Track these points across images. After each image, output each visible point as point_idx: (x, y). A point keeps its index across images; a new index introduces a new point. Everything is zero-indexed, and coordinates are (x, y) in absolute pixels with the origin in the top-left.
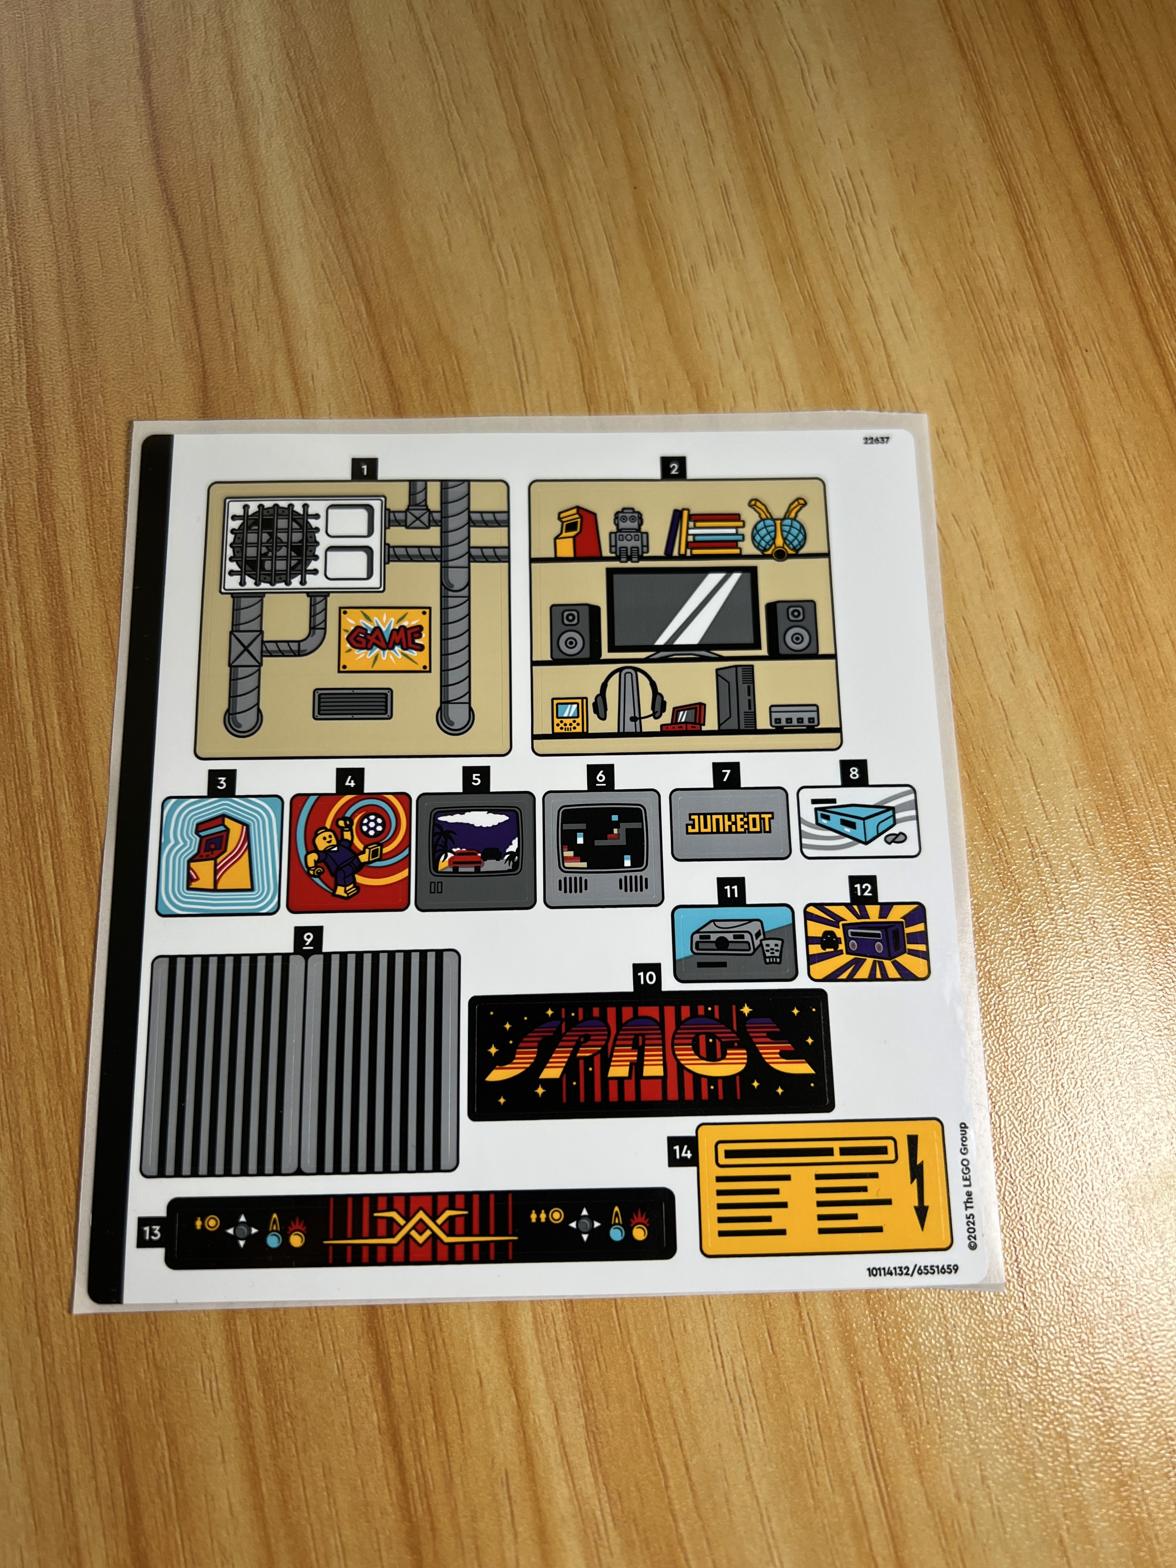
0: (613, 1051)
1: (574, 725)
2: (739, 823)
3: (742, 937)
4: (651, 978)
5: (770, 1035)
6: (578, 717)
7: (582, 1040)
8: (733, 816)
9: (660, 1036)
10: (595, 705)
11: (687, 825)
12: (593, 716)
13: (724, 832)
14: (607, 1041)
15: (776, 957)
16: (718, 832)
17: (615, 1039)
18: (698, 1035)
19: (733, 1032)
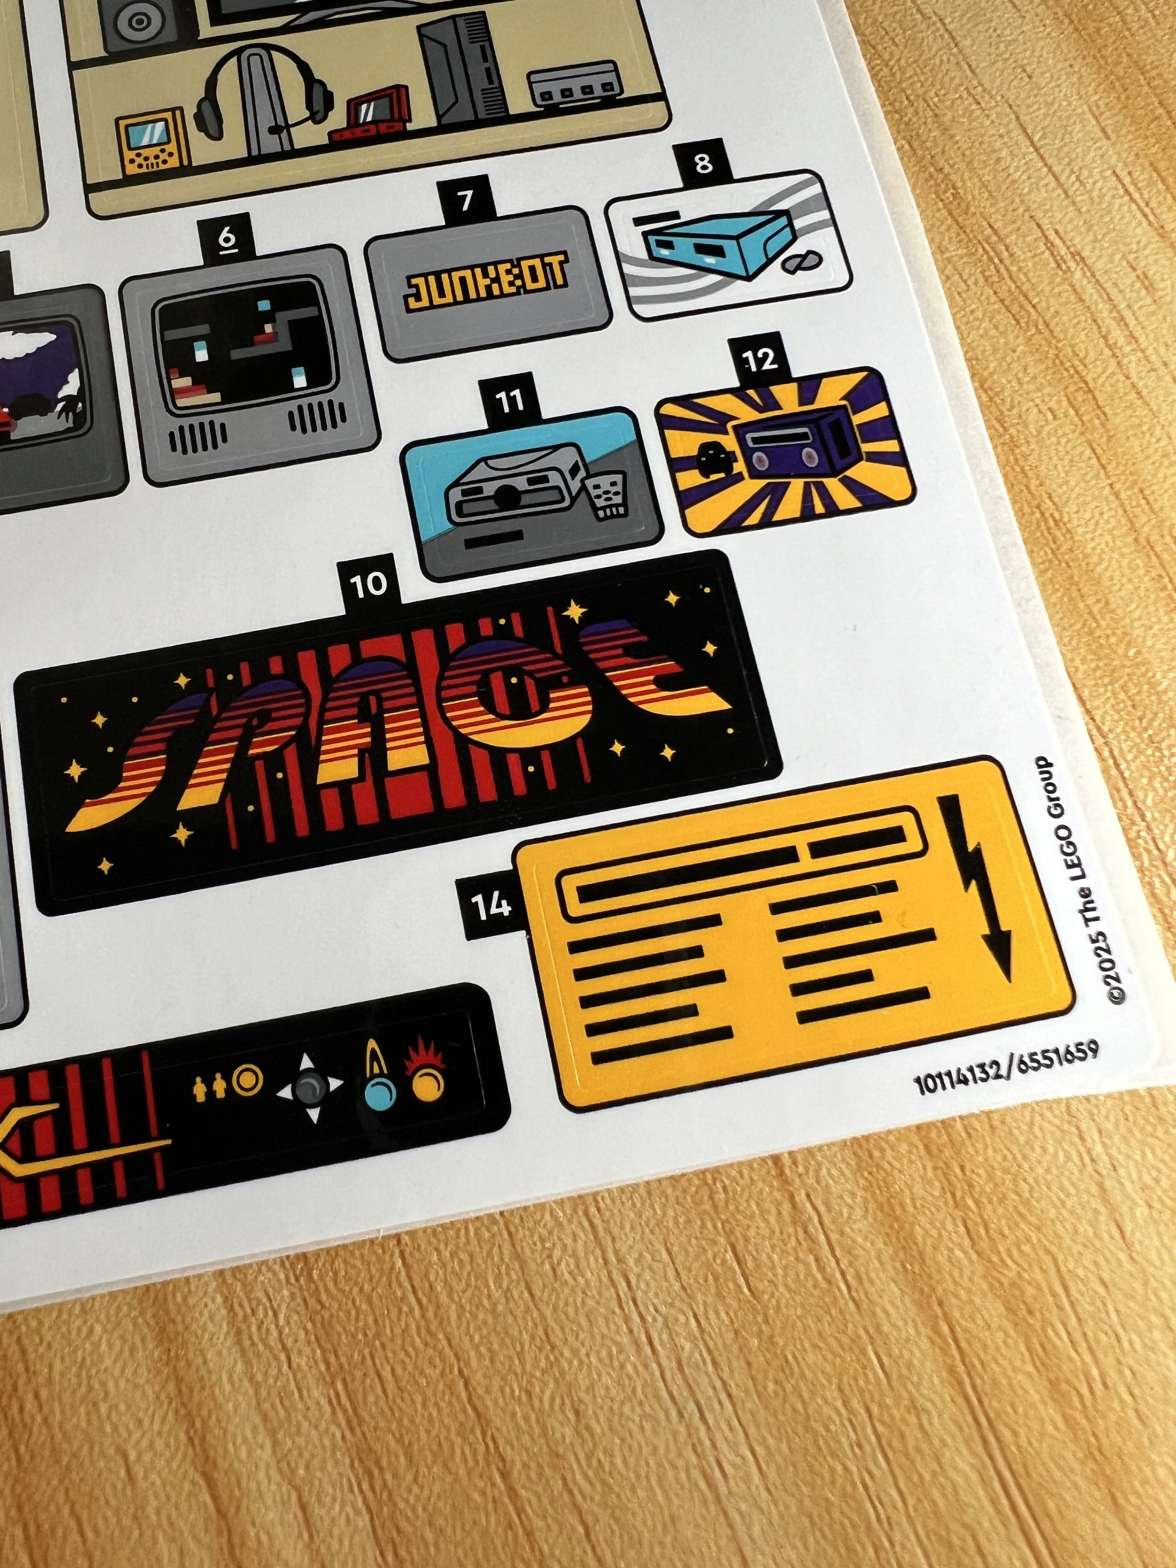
0: (320, 732)
1: (163, 156)
2: (505, 279)
3: (545, 479)
4: (377, 583)
5: (628, 650)
6: (169, 141)
7: (255, 722)
8: (491, 270)
9: (412, 689)
10: (199, 118)
11: (406, 297)
12: (196, 137)
13: (479, 299)
14: (306, 715)
15: (617, 506)
16: (467, 300)
17: (323, 710)
18: (486, 674)
19: (557, 656)
